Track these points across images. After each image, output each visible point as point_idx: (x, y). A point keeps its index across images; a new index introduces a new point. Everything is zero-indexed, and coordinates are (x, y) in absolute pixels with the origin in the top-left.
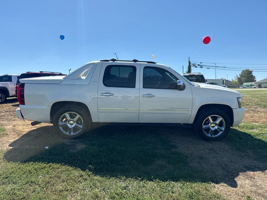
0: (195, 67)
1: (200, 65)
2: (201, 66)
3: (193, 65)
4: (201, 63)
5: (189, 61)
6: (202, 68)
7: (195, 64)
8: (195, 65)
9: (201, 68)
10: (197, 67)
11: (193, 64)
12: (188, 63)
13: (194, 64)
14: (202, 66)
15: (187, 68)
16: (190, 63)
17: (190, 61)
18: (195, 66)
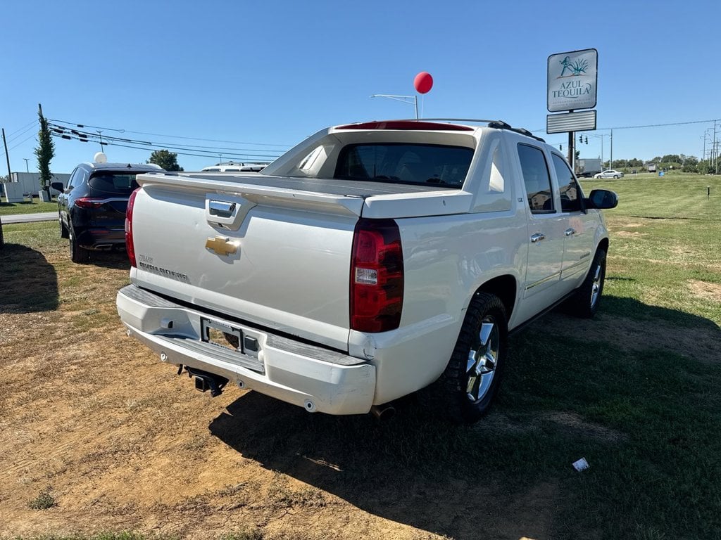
0: (64, 137)
1: (77, 133)
2: (81, 136)
3: (56, 130)
4: (82, 126)
5: (42, 117)
6: (86, 141)
7: (64, 128)
8: (62, 132)
9: (82, 140)
10: (69, 138)
11: (57, 128)
12: (40, 124)
13: (60, 127)
14: (86, 137)
15: (38, 138)
16: (44, 124)
17: (44, 117)
18: (64, 134)
